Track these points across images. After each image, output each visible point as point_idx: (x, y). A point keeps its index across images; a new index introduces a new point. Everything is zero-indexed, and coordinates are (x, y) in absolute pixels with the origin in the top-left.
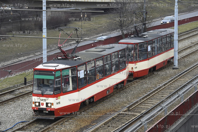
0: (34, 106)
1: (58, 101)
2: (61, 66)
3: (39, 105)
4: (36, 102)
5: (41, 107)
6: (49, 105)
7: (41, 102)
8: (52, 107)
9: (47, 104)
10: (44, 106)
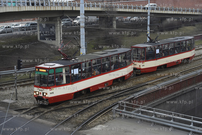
0: (35, 94)
1: (51, 91)
2: (57, 65)
3: (38, 94)
4: (36, 92)
5: (40, 95)
6: (45, 94)
7: (40, 92)
8: (47, 96)
9: (43, 93)
10: (41, 95)
